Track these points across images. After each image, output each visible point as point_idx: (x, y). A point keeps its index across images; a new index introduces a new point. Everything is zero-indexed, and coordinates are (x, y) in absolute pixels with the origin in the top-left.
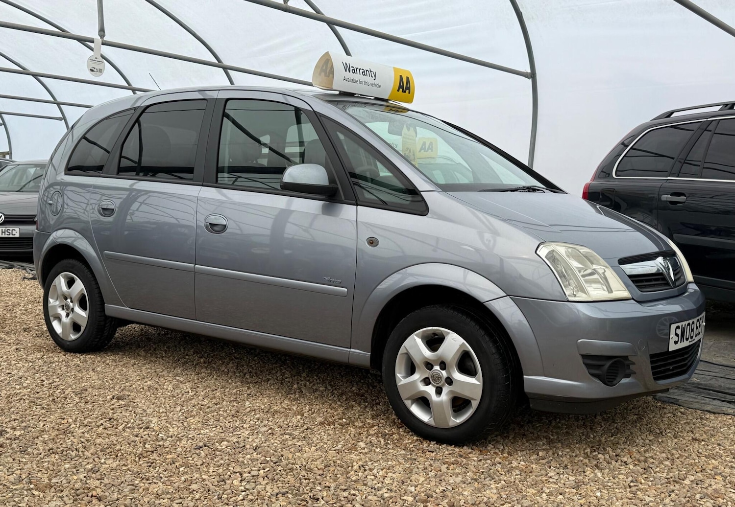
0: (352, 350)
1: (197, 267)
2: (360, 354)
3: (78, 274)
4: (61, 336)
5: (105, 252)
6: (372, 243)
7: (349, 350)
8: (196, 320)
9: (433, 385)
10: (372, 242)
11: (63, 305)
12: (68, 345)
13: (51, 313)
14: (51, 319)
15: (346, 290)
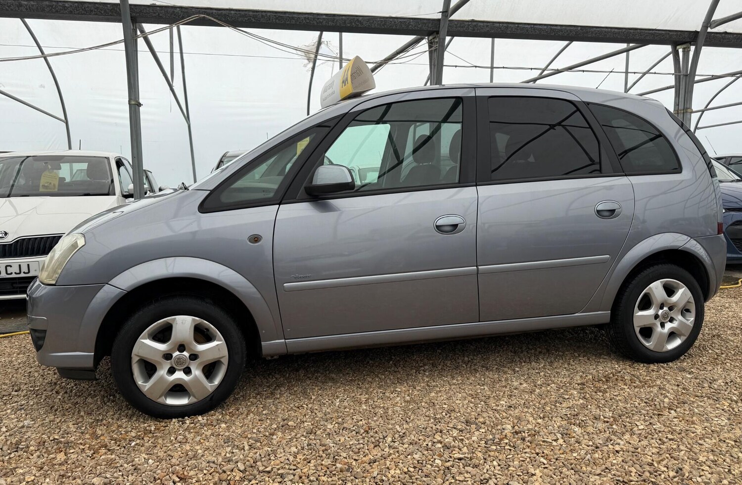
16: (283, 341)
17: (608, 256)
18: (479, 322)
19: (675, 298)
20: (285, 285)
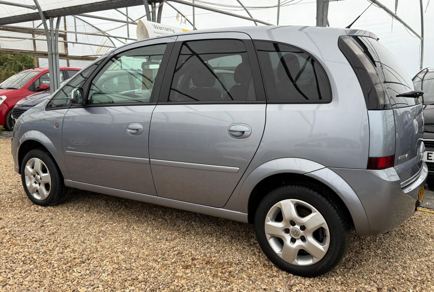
16: (71, 181)
17: (238, 168)
18: (158, 196)
19: (305, 220)
20: (66, 151)
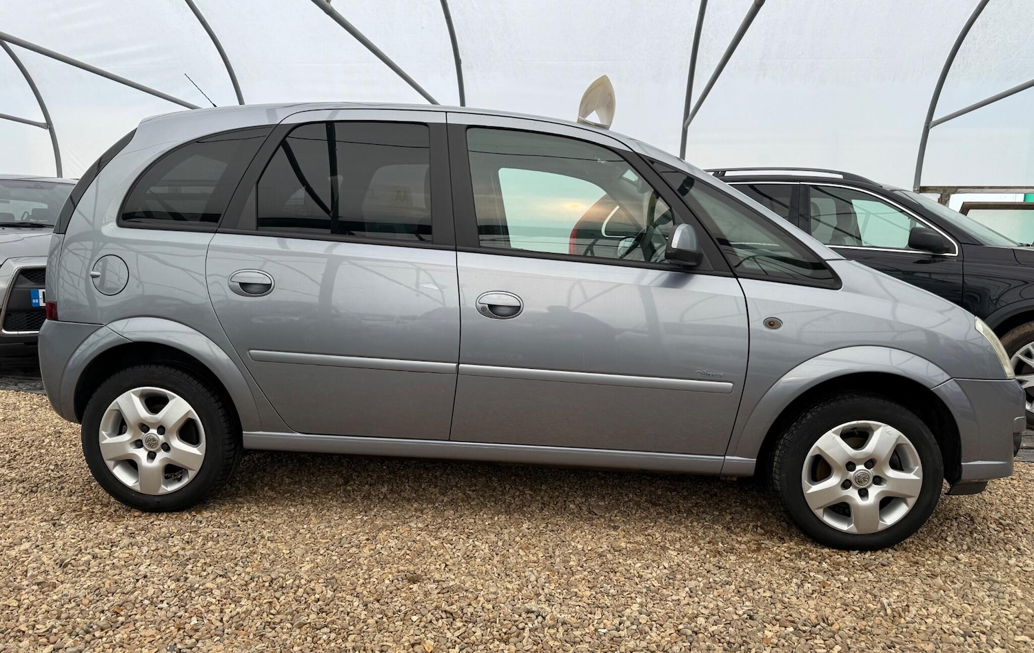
0: (727, 457)
1: (463, 368)
2: (741, 461)
3: (177, 389)
4: (138, 489)
5: (251, 351)
6: (771, 325)
7: (723, 458)
8: (449, 440)
9: (855, 488)
10: (772, 323)
11: (140, 441)
12: (158, 502)
13: (106, 455)
14: (110, 464)
15: (731, 384)
